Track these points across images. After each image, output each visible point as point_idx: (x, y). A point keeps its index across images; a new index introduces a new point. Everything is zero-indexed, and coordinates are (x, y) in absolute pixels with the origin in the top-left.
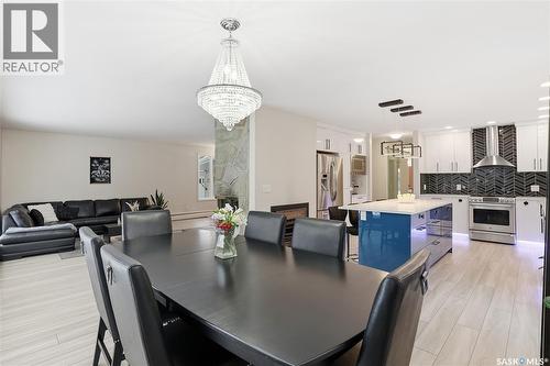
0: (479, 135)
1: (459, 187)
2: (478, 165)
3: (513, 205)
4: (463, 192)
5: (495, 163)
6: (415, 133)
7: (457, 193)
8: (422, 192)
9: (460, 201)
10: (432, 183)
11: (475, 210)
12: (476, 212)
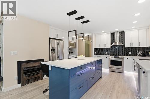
0: (113, 35)
1: (107, 53)
2: (112, 45)
3: (123, 59)
4: (108, 54)
5: (118, 44)
6: (92, 34)
7: (106, 55)
8: (95, 54)
9: (106, 57)
10: (99, 51)
11: (111, 61)
12: (112, 61)
